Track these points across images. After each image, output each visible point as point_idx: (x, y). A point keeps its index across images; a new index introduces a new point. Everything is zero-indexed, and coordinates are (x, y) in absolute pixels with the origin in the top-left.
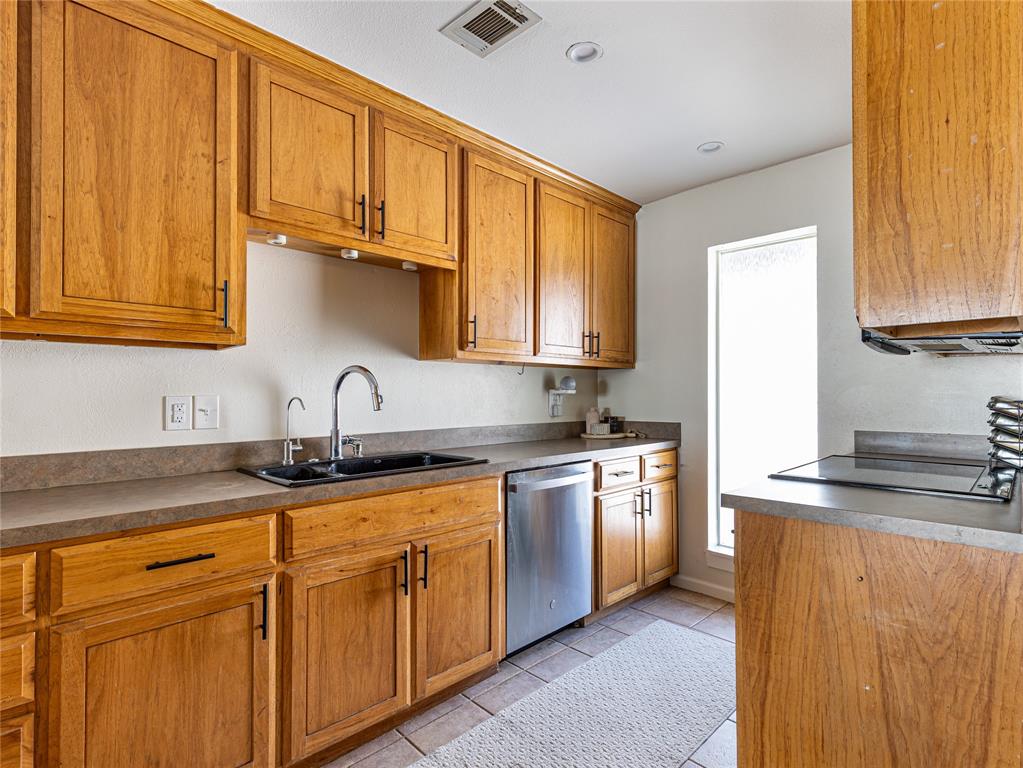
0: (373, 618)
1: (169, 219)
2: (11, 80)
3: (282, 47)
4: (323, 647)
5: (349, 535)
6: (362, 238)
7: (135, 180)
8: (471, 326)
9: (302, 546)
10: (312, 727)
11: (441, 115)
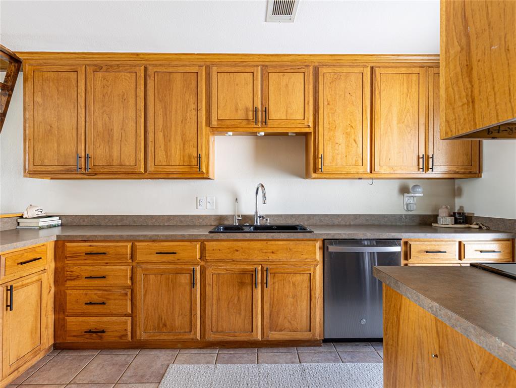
0: (241, 294)
1: (183, 135)
2: (142, 103)
3: (221, 57)
4: (219, 299)
5: (230, 256)
6: (257, 126)
7: (173, 124)
8: (320, 160)
9: (210, 256)
10: (214, 330)
11: (299, 55)
